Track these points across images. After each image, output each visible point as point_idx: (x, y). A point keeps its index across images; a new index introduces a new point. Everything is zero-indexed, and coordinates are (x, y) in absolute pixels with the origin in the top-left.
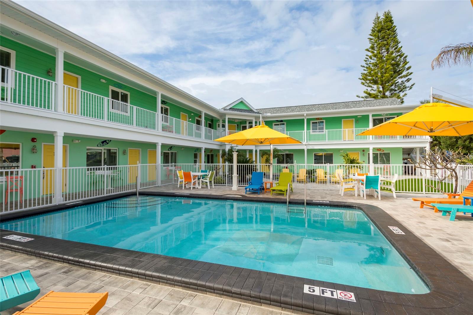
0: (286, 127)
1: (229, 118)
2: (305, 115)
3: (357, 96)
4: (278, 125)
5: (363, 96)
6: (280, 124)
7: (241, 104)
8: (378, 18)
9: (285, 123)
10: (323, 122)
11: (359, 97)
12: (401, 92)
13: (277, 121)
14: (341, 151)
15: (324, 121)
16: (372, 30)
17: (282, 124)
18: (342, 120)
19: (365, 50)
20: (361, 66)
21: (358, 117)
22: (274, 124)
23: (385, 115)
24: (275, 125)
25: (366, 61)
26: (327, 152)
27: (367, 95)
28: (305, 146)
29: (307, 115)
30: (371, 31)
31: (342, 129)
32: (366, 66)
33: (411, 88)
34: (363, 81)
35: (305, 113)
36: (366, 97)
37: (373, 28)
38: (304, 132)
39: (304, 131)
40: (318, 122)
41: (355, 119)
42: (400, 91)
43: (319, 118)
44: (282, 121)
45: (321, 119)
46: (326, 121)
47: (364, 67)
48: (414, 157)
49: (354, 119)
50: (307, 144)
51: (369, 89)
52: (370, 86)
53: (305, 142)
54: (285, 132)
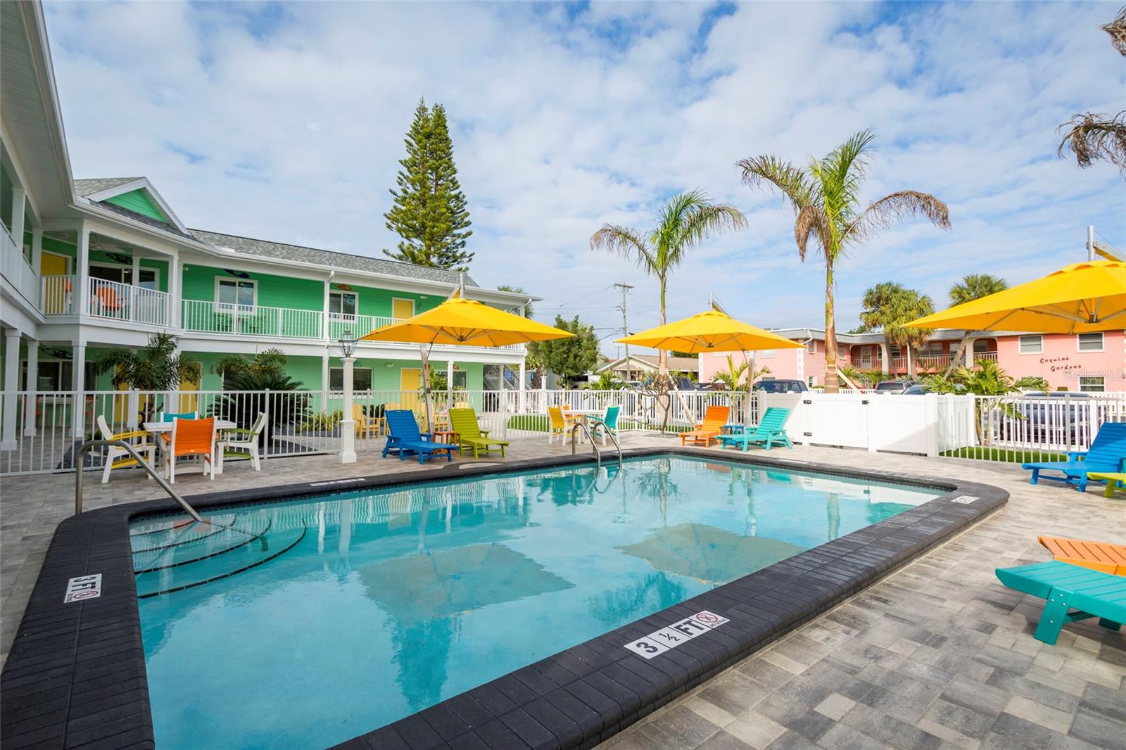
0: (259, 293)
1: (92, 235)
2: (333, 273)
3: (384, 251)
4: (233, 284)
5: (395, 255)
6: (239, 283)
7: (138, 197)
8: (424, 109)
9: (256, 283)
10: (354, 296)
11: (389, 254)
12: (456, 263)
13: (231, 272)
14: (389, 366)
15: (357, 294)
16: (414, 128)
17: (245, 283)
18: (393, 298)
19: (401, 162)
20: (391, 191)
21: (421, 297)
22: (218, 279)
24: (222, 283)
25: (400, 184)
26: (361, 366)
27: (402, 254)
28: (326, 350)
29: (338, 275)
30: (411, 129)
31: (393, 319)
32: (401, 194)
33: (470, 260)
34: (389, 222)
35: (333, 269)
36: (400, 258)
37: (415, 124)
38: (323, 314)
39: (321, 312)
40: (344, 295)
41: (416, 302)
42: (453, 262)
43: (344, 285)
44: (244, 275)
45: (350, 288)
46: (360, 295)
47: (395, 194)
48: (493, 381)
49: (414, 301)
50: (331, 344)
51: (407, 243)
52: (407, 238)
53: (327, 340)
54: (255, 306)
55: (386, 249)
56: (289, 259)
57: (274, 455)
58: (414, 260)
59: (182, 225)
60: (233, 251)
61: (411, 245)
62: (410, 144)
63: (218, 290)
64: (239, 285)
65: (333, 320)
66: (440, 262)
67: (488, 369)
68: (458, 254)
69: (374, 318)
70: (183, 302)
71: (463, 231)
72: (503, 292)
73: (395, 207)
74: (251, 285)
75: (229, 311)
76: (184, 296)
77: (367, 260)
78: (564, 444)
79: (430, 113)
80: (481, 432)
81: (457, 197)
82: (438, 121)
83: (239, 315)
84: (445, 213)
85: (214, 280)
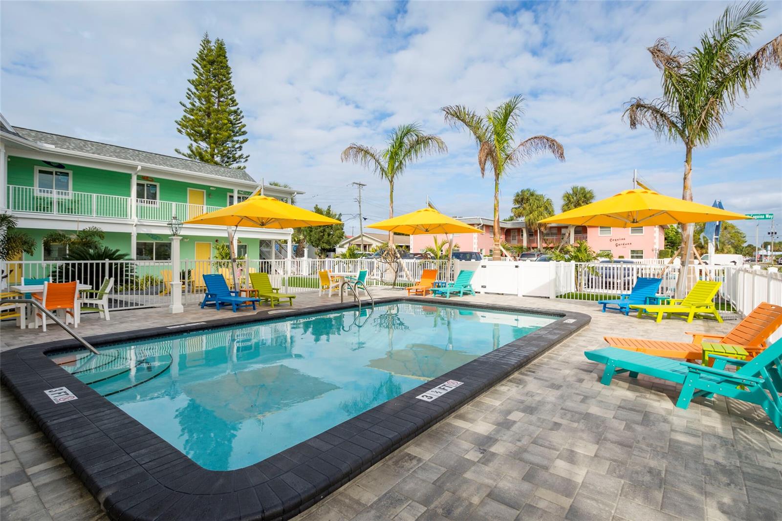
0: (73, 180)
2: (139, 168)
3: (176, 150)
4: (51, 173)
5: (186, 153)
6: (56, 172)
8: (208, 42)
9: (71, 173)
10: (156, 186)
11: (180, 153)
12: (235, 162)
13: (49, 163)
14: (186, 239)
15: (158, 184)
16: (200, 56)
17: (61, 173)
18: (188, 189)
19: (189, 81)
20: (181, 103)
21: (211, 188)
22: (37, 168)
23: (242, 193)
24: (41, 172)
25: (189, 98)
26: (162, 240)
27: (191, 153)
28: (135, 228)
29: (143, 169)
30: (198, 56)
31: (188, 204)
32: (189, 106)
33: (246, 160)
34: (179, 127)
35: (140, 165)
36: (190, 156)
37: (200, 52)
38: (131, 199)
39: (130, 198)
40: (147, 184)
41: (207, 192)
43: (147, 177)
44: (61, 166)
45: (152, 179)
46: (160, 185)
47: (184, 105)
49: (205, 191)
50: (139, 223)
51: (195, 145)
52: (195, 141)
53: (135, 219)
54: (70, 191)
55: (178, 148)
56: (99, 154)
57: (113, 309)
58: (202, 159)
59: (8, 124)
60: (53, 146)
61: (198, 146)
62: (197, 68)
63: (37, 177)
64: (56, 174)
65: (139, 204)
66: (223, 161)
67: (264, 243)
68: (237, 156)
69: (174, 204)
70: (8, 188)
71: (241, 138)
72: (273, 187)
73: (185, 116)
74: (67, 174)
75: (49, 195)
76: (9, 182)
77: (165, 158)
78: (330, 296)
79: (213, 45)
80: (273, 289)
81: (235, 112)
82: (220, 51)
83: (59, 199)
84: (226, 124)
85: (33, 169)
